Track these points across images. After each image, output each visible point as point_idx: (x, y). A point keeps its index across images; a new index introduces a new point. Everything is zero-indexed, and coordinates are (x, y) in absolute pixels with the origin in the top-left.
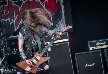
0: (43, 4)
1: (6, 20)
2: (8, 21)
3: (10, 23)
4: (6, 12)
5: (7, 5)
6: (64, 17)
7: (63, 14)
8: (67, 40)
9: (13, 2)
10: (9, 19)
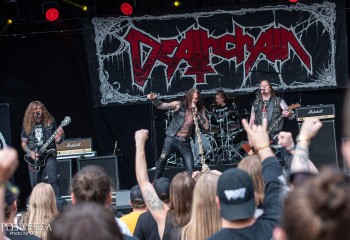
0: (298, 36)
1: (229, 61)
2: (233, 62)
3: (237, 66)
4: (230, 46)
5: (233, 34)
6: (333, 61)
7: (333, 56)
8: (333, 116)
9: (244, 28)
10: (234, 59)
